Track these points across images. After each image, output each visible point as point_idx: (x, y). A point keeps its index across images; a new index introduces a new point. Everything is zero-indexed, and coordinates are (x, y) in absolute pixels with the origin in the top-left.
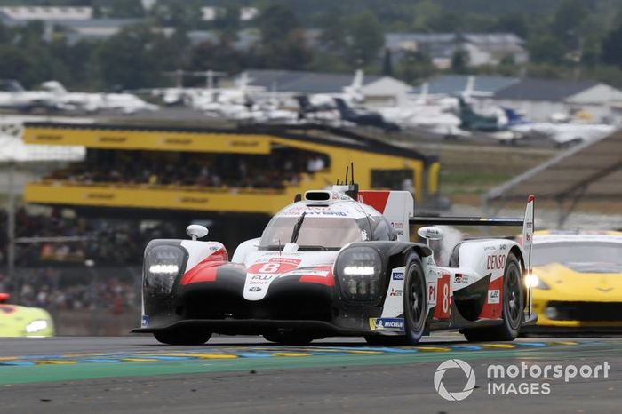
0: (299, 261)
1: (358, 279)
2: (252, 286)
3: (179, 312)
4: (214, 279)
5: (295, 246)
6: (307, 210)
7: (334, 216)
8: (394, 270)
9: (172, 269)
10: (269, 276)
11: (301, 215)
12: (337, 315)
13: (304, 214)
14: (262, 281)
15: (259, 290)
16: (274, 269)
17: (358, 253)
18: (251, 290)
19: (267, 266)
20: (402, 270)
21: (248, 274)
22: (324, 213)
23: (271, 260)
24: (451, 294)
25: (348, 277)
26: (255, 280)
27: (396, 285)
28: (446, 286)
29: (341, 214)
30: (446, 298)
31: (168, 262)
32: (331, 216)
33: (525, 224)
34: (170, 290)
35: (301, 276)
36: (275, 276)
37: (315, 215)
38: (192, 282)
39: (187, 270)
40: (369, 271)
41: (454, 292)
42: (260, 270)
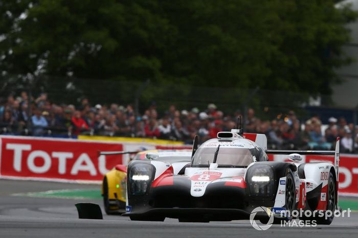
0: (221, 174)
1: (259, 184)
2: (195, 188)
3: (150, 204)
4: (172, 184)
5: (216, 165)
6: (220, 143)
7: (237, 147)
8: (281, 179)
9: (146, 178)
10: (205, 182)
11: (217, 146)
12: (248, 206)
13: (219, 146)
14: (201, 185)
15: (200, 190)
16: (207, 178)
17: (259, 168)
18: (195, 190)
19: (202, 176)
20: (284, 179)
21: (192, 181)
22: (231, 145)
23: (204, 173)
24: (306, 195)
25: (254, 183)
26: (197, 185)
27: (282, 188)
28: (303, 189)
29: (240, 146)
30: (303, 197)
31: (143, 174)
32: (235, 147)
33: (336, 154)
34: (145, 191)
35: (225, 182)
36: (208, 183)
37: (226, 147)
38: (158, 185)
39: (155, 178)
40: (266, 179)
41: (307, 193)
42: (199, 179)
